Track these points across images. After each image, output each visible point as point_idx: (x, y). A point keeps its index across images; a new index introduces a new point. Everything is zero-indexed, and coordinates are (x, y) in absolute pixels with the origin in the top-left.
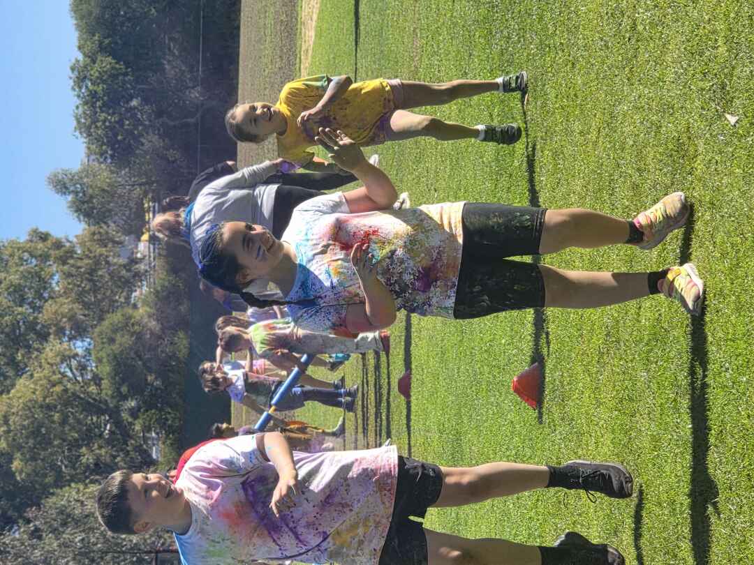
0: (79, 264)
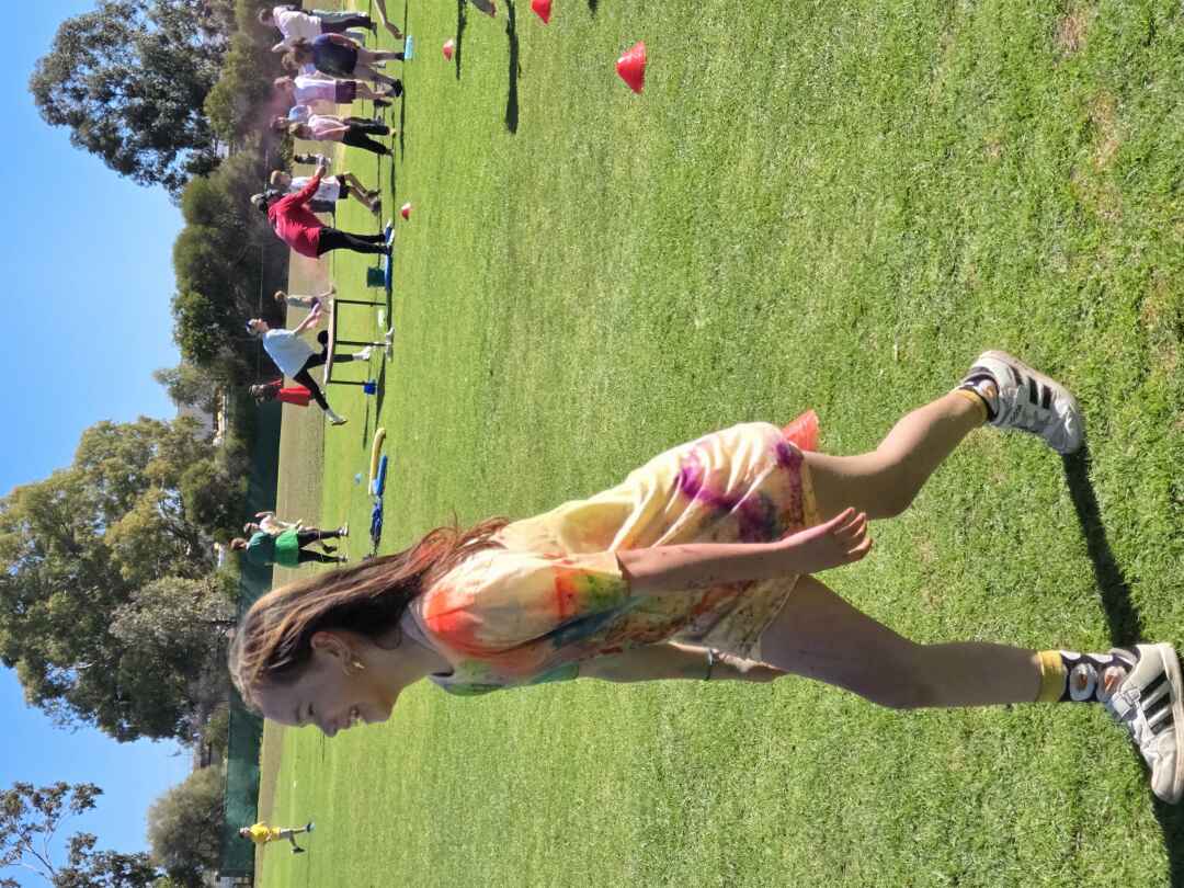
0: (173, 437)
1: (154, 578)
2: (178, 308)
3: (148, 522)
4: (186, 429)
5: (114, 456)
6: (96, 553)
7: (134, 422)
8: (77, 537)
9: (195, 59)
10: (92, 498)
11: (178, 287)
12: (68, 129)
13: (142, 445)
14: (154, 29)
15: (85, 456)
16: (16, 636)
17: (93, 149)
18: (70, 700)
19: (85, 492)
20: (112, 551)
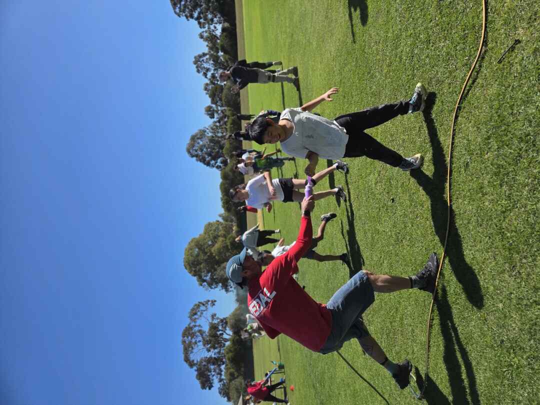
3: (220, 246)
5: (212, 231)
6: (210, 254)
7: (215, 222)
8: (206, 251)
9: (220, 139)
12: (195, 158)
13: (217, 227)
14: (210, 134)
15: (206, 231)
17: (201, 161)
18: (207, 284)
20: (213, 253)
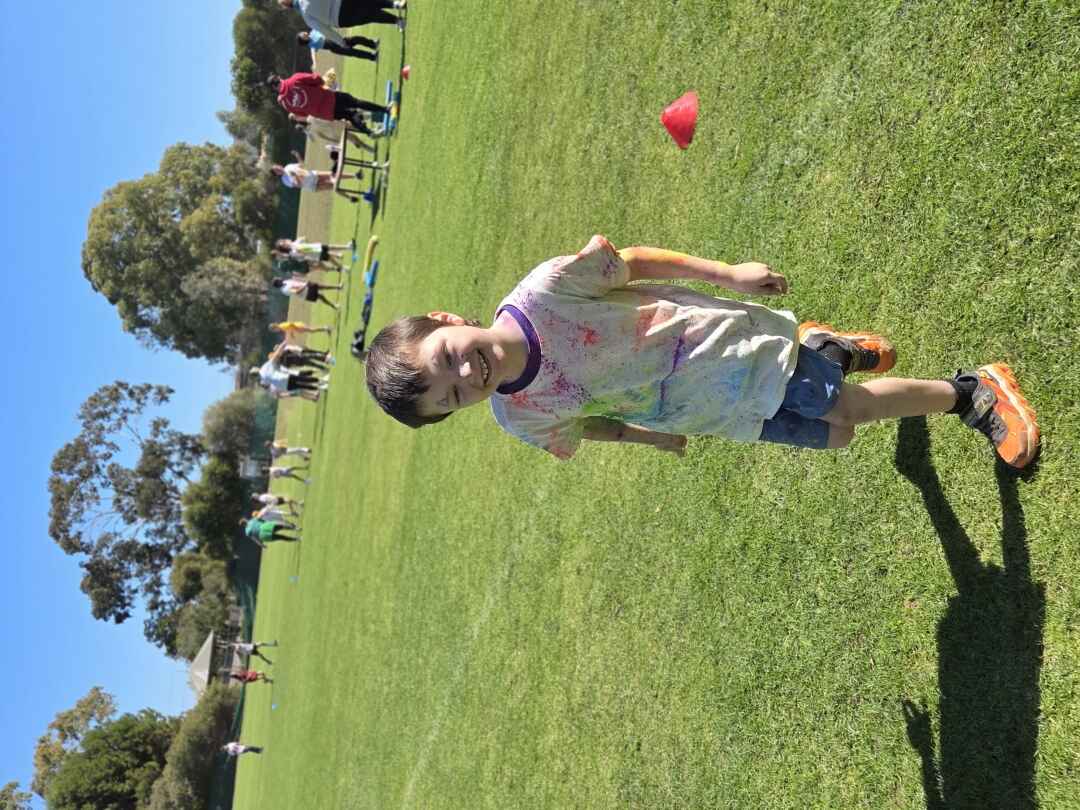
0: (229, 160)
1: (213, 256)
2: (235, 68)
3: (209, 218)
4: (238, 155)
5: (187, 168)
6: (174, 235)
7: (202, 145)
8: (160, 223)
10: (172, 196)
11: (236, 52)
13: (207, 162)
15: (167, 167)
16: (116, 284)
18: (153, 331)
19: (166, 192)
20: (183, 235)
